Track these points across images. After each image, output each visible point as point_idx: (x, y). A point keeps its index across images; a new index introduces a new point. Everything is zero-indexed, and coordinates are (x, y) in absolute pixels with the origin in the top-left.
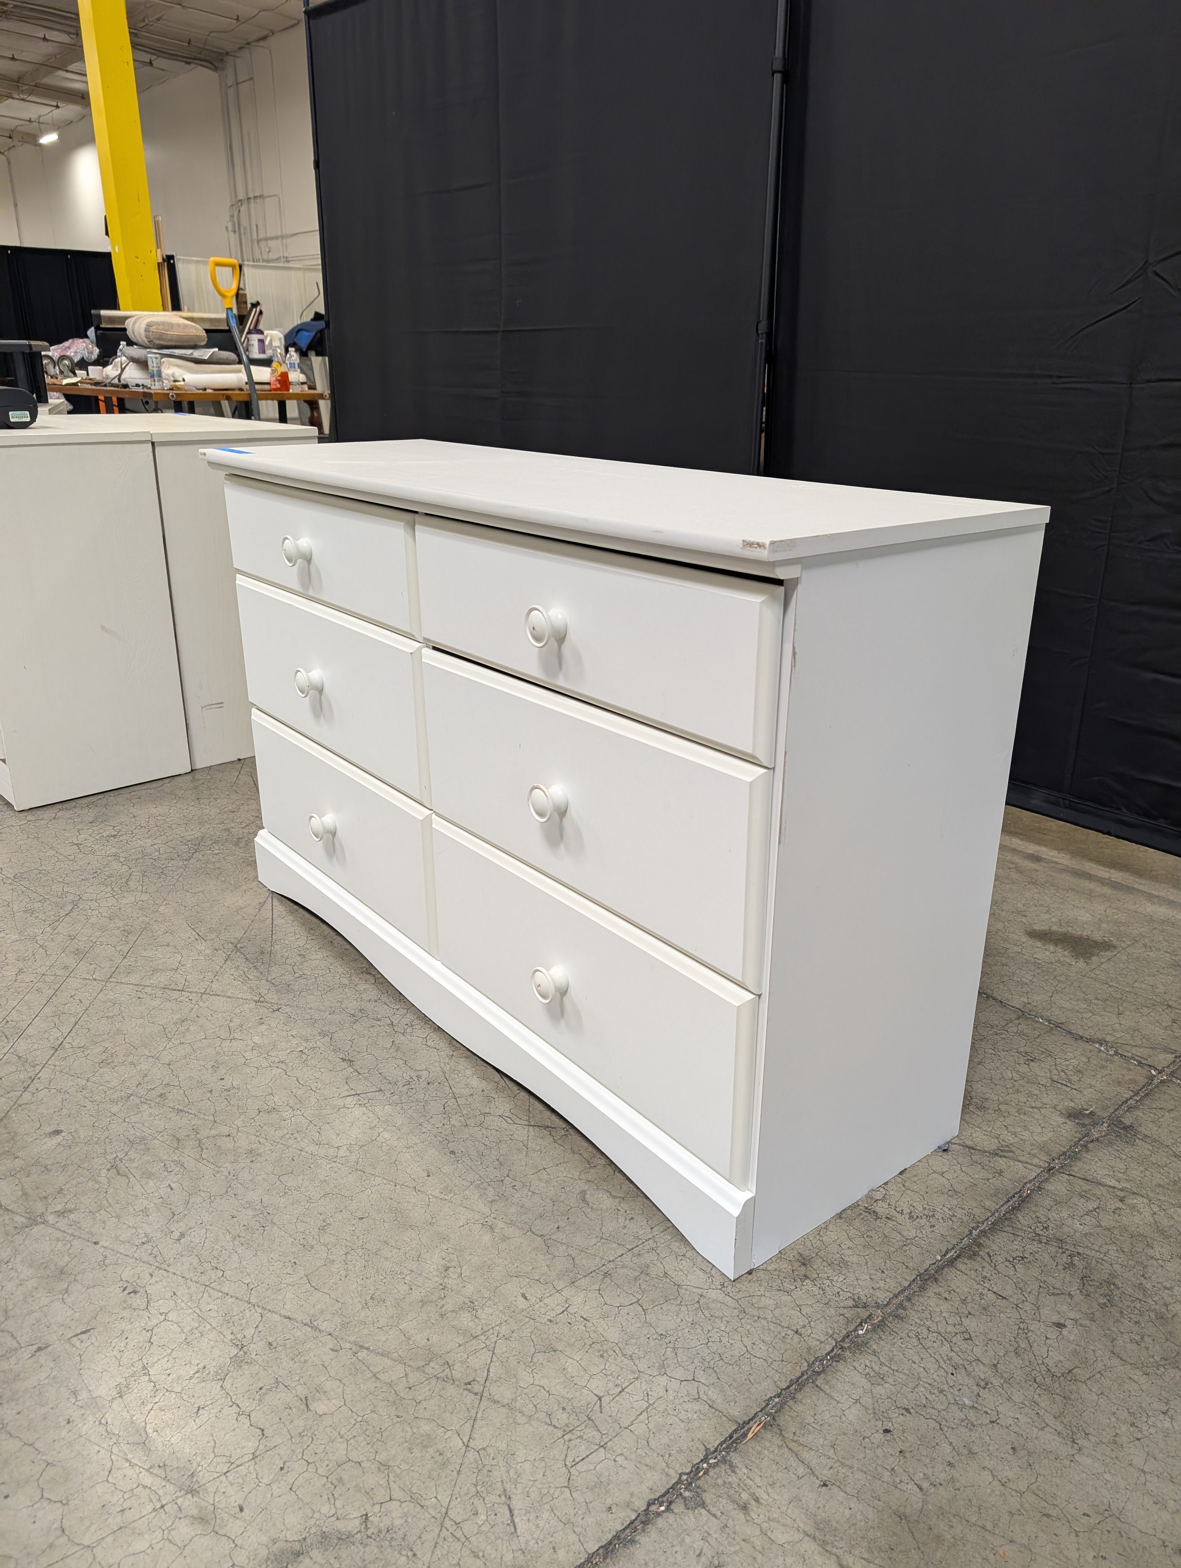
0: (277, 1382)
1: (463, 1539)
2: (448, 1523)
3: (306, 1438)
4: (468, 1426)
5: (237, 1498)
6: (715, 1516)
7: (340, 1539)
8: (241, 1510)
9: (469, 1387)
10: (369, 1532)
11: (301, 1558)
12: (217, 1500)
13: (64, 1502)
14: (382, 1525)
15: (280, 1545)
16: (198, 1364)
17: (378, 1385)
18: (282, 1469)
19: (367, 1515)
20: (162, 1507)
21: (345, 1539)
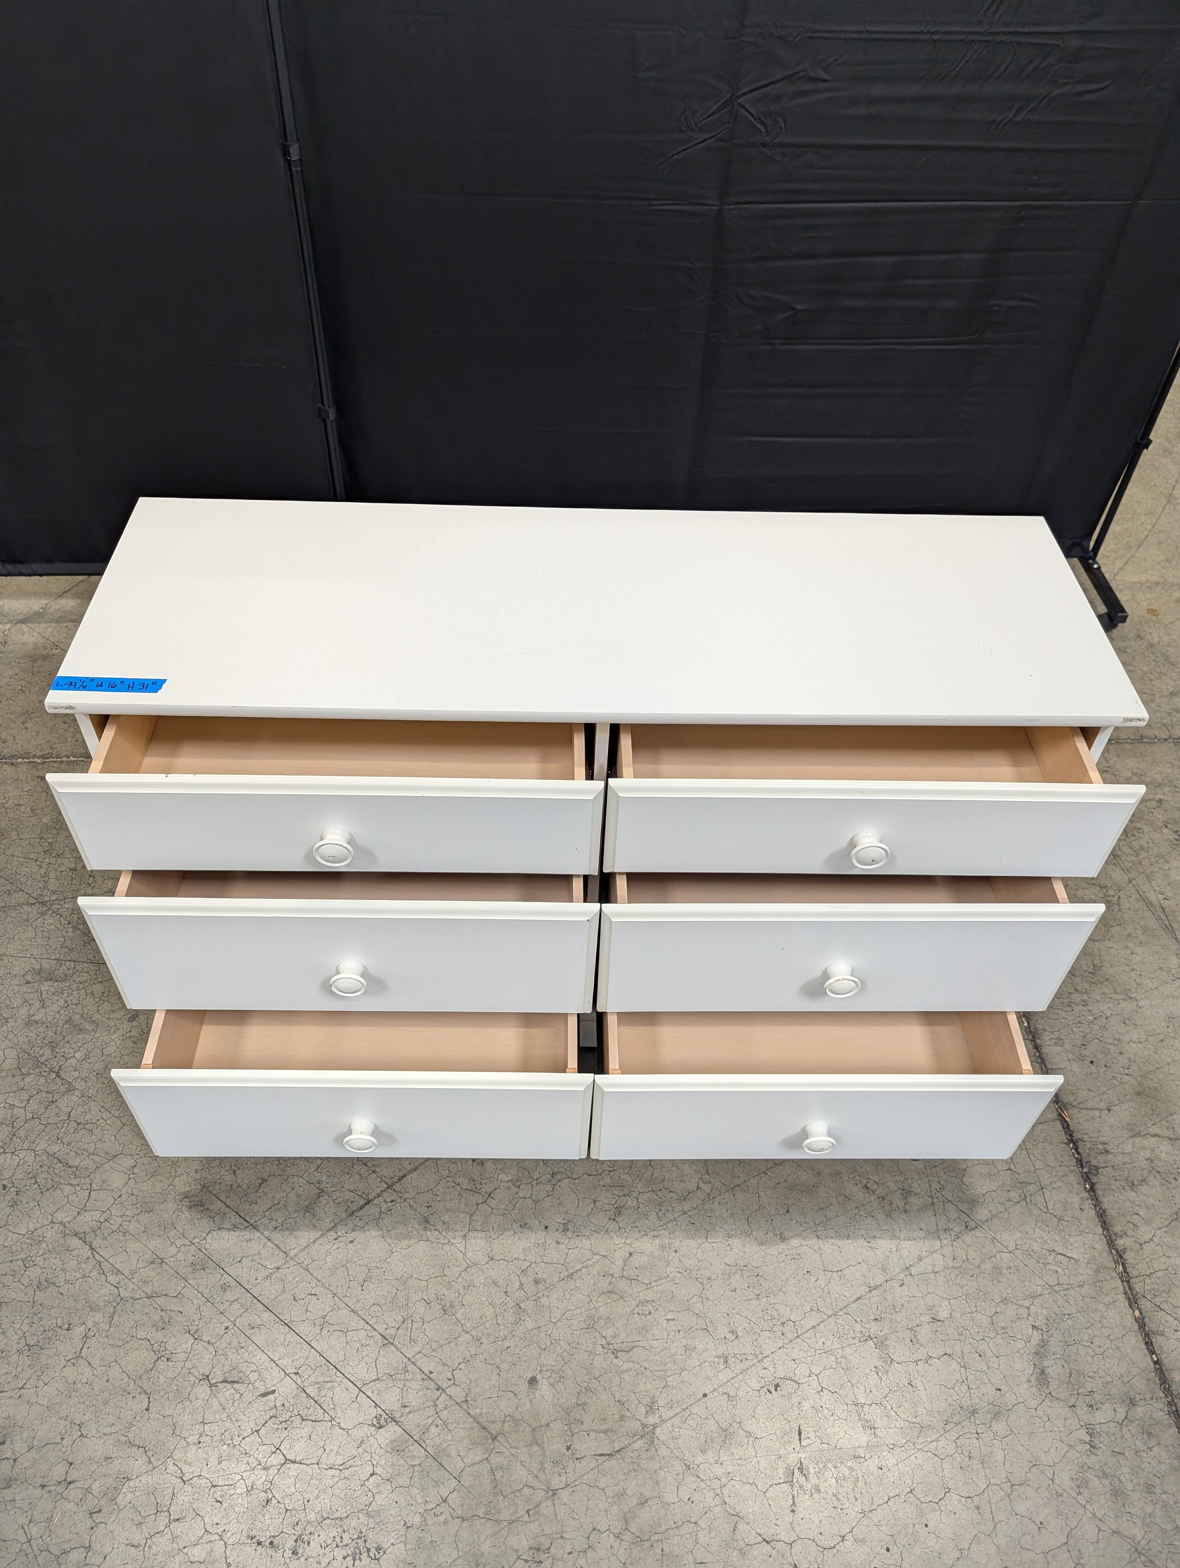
0: (911, 1329)
1: (1069, 1287)
2: (1056, 1288)
3: (964, 1333)
4: (997, 1244)
5: (991, 1390)
6: (1106, 1167)
7: (1042, 1347)
8: (1000, 1390)
9: (969, 1228)
10: (1045, 1330)
11: (1046, 1372)
12: (986, 1400)
13: (947, 1490)
14: (1043, 1321)
15: (1032, 1379)
16: (871, 1370)
17: (943, 1274)
18: (980, 1356)
19: (1033, 1326)
20: (977, 1433)
21: (1043, 1344)
